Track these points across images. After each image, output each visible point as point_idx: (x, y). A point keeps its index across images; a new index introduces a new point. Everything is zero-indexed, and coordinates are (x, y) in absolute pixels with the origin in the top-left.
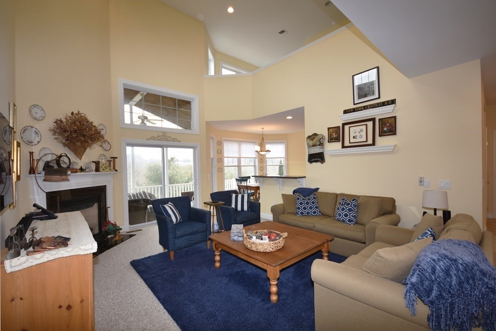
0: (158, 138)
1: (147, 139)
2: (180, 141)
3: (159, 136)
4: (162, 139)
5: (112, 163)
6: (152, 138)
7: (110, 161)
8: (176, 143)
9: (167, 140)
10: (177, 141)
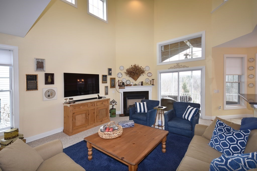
0: (175, 67)
1: (168, 69)
2: (188, 67)
3: (174, 66)
4: (176, 67)
5: (152, 82)
6: (171, 68)
7: (151, 81)
8: (185, 69)
9: (179, 67)
10: (186, 67)
